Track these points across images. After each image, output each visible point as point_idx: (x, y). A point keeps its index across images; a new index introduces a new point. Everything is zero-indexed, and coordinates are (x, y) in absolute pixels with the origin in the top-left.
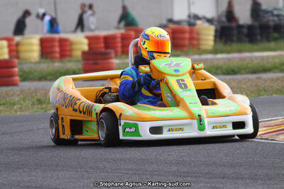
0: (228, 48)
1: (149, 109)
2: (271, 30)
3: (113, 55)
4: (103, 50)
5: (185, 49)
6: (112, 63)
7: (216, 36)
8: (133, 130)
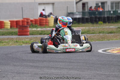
3: (29, 27)
5: (44, 26)
6: (29, 30)
7: (54, 22)
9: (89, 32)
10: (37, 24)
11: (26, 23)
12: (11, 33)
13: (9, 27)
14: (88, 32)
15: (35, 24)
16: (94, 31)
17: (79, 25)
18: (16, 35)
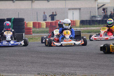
0: (83, 26)
2: (95, 22)
5: (72, 26)
7: (80, 23)
12: (44, 32)
13: (45, 27)
17: (99, 26)
18: (47, 33)
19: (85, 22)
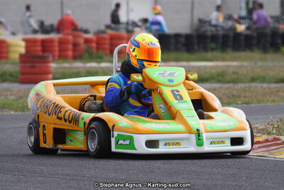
1: (144, 121)
2: (208, 40)
3: (51, 58)
4: (40, 53)
6: (50, 67)
8: (127, 142)
9: (222, 76)
10: (104, 49)
11: (70, 46)
14: (220, 78)
15: (98, 49)
16: (236, 76)
17: (224, 55)
18: (15, 82)
19: (173, 41)
